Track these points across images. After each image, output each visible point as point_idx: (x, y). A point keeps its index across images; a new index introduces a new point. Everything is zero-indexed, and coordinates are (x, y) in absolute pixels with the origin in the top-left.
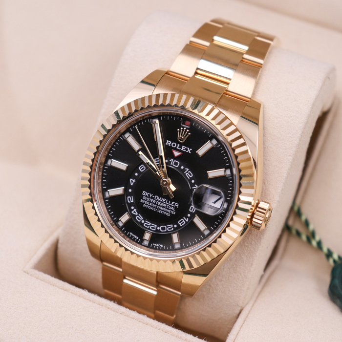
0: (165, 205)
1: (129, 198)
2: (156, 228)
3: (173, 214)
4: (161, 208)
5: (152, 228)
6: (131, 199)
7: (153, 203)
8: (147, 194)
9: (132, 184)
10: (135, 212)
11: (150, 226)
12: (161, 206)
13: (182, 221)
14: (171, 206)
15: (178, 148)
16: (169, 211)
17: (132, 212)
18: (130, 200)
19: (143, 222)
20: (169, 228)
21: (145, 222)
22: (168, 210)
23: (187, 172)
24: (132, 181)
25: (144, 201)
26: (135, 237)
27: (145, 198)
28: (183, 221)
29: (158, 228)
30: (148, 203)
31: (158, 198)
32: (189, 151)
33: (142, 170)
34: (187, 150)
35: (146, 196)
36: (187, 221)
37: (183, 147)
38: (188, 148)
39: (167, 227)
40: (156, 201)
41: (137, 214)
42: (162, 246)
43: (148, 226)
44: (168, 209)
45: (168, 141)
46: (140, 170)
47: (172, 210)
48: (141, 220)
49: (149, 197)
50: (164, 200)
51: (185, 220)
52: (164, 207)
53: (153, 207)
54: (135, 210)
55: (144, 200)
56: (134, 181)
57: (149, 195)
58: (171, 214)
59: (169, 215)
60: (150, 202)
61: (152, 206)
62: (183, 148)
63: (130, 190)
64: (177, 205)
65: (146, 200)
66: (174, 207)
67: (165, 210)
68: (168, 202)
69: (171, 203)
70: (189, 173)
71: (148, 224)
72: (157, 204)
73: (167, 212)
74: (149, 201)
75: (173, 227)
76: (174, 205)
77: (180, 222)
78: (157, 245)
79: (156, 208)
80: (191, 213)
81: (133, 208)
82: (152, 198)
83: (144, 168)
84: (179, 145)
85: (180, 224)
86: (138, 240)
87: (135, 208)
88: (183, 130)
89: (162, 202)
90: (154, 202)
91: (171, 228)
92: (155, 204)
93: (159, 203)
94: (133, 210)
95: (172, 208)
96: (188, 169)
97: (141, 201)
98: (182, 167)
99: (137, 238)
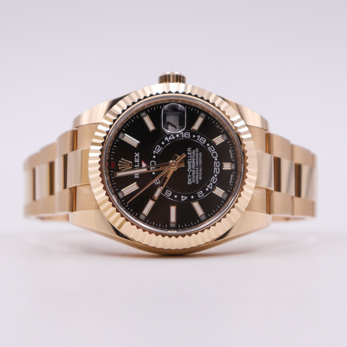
0: (193, 160)
1: (200, 196)
2: (217, 161)
3: (199, 150)
4: (197, 163)
5: (218, 165)
6: (200, 194)
7: (196, 171)
8: (190, 180)
9: (186, 198)
10: (210, 186)
11: (217, 168)
12: (196, 164)
13: (201, 141)
14: (192, 155)
15: (138, 166)
16: (197, 154)
17: (211, 188)
18: (202, 195)
19: (216, 175)
20: (212, 150)
21: (216, 173)
22: (197, 156)
23: (157, 151)
24: (184, 198)
25: (197, 180)
26: (232, 177)
27: (194, 181)
28: (201, 139)
29: (216, 159)
30: (197, 176)
31: (189, 168)
32: (137, 155)
33: (170, 193)
34: (137, 157)
35: (192, 179)
36: (199, 136)
37: (135, 161)
38: (135, 156)
39: (212, 152)
40: (192, 169)
41: (211, 183)
42: (230, 151)
43: (218, 170)
44: (195, 156)
45: (135, 177)
46: (170, 194)
47: (195, 153)
48: (215, 177)
49: (191, 177)
50: (189, 163)
51: (200, 138)
52: (195, 161)
53: (199, 170)
54: (208, 186)
55: (195, 180)
56: (182, 197)
57: (190, 178)
58: (199, 152)
59: (200, 153)
60: (196, 174)
61: (199, 172)
62: (137, 161)
63: (192, 197)
64: (189, 149)
65: (195, 179)
66: (192, 152)
67: (197, 159)
68: (190, 158)
69: (190, 155)
70: (157, 149)
71: (216, 170)
72: (195, 167)
73: (199, 156)
74: (195, 176)
75: (210, 146)
76: (190, 152)
77: (203, 142)
78: (231, 155)
79: (199, 167)
80: (191, 135)
81: (207, 189)
82: (191, 174)
83: (168, 192)
84: (136, 166)
85: (205, 141)
86: (234, 174)
87: (207, 187)
88: (121, 166)
89: (192, 164)
90: (194, 171)
91: (212, 148)
92: (195, 169)
93: (193, 166)
94: (209, 188)
95: (194, 153)
96: (154, 151)
97: (197, 183)
98: (154, 157)
99: (232, 175)
